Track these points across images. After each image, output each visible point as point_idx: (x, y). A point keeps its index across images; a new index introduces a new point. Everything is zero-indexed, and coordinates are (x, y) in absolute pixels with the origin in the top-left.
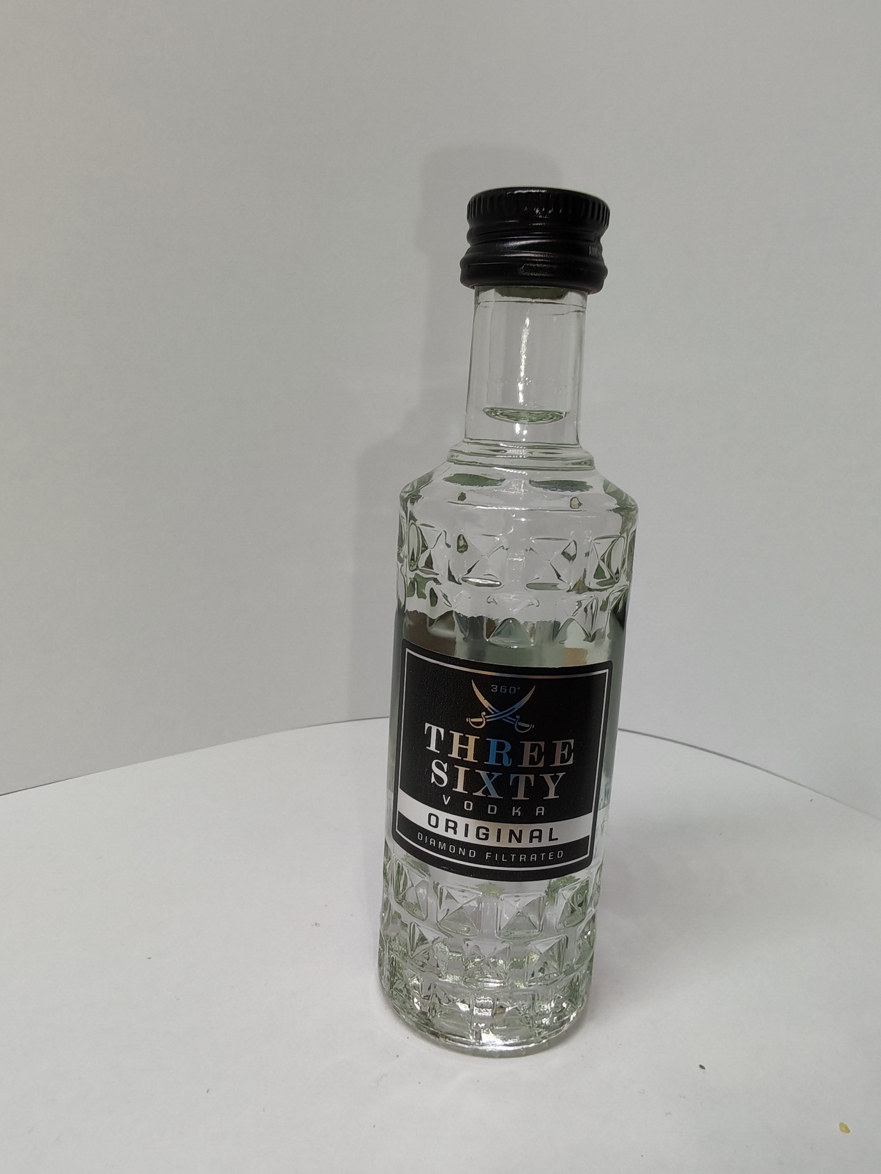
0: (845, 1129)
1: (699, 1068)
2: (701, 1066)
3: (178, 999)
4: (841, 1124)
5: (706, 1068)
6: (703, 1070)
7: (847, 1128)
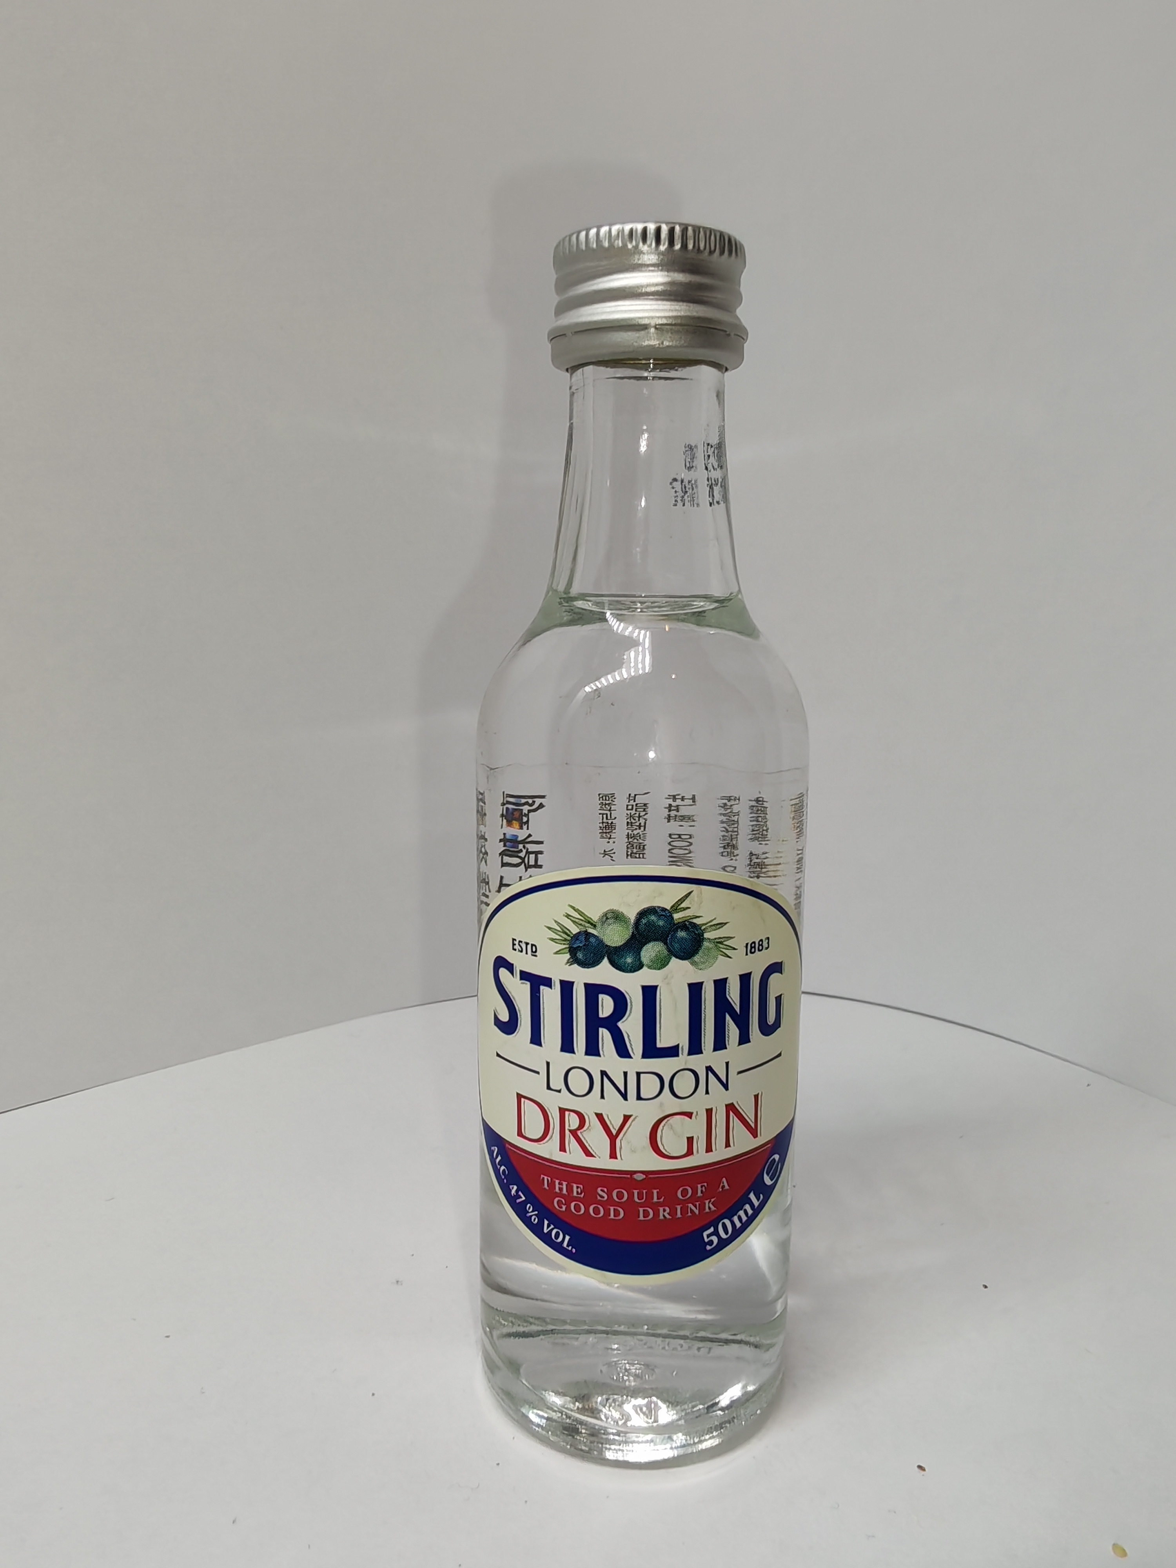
0: (1120, 1551)
1: (917, 1469)
2: (920, 1467)
3: (203, 1393)
4: (1115, 1546)
5: (926, 1469)
6: (923, 1473)
7: (1124, 1550)
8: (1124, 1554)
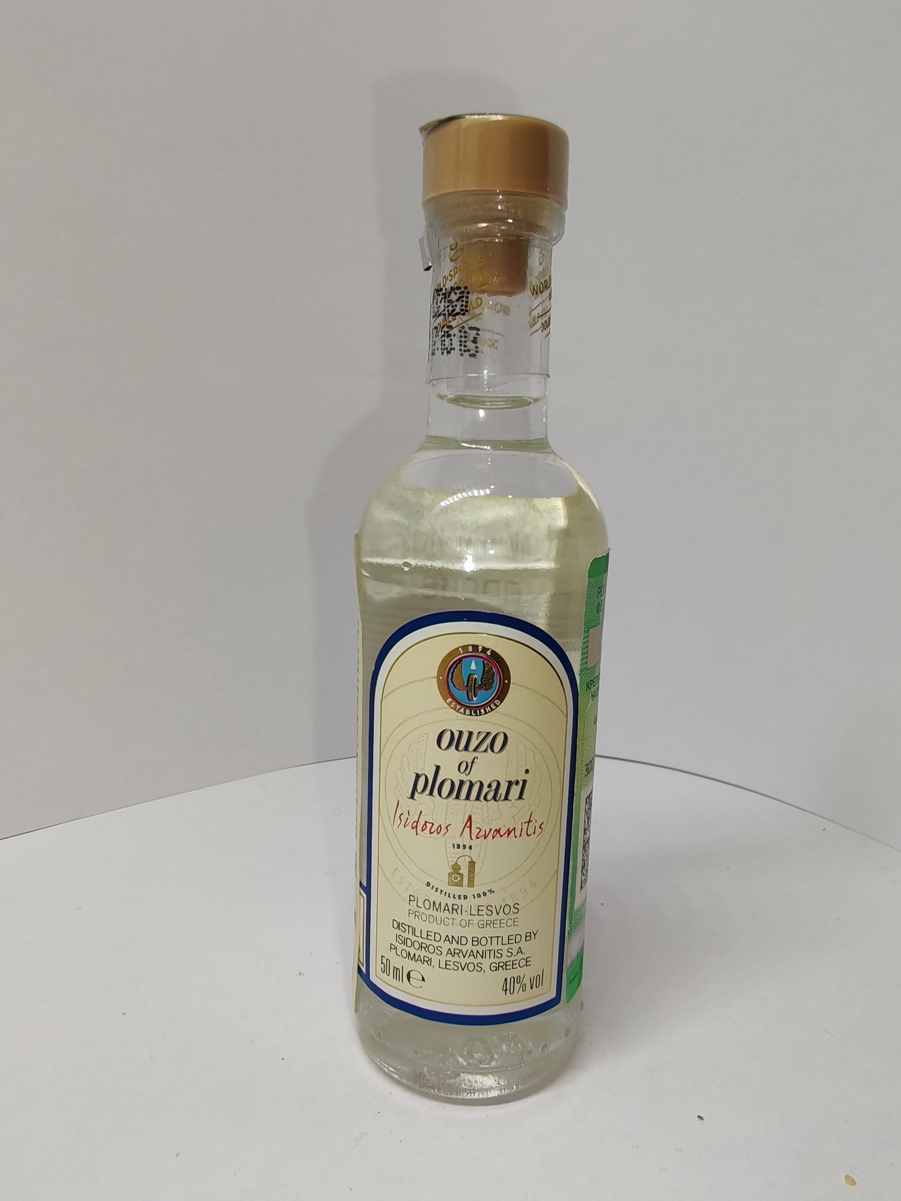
0: (850, 1181)
1: (697, 1119)
2: (699, 1117)
3: (152, 1057)
4: (847, 1177)
5: (704, 1119)
6: (701, 1121)
7: (852, 1179)
8: (854, 1183)
